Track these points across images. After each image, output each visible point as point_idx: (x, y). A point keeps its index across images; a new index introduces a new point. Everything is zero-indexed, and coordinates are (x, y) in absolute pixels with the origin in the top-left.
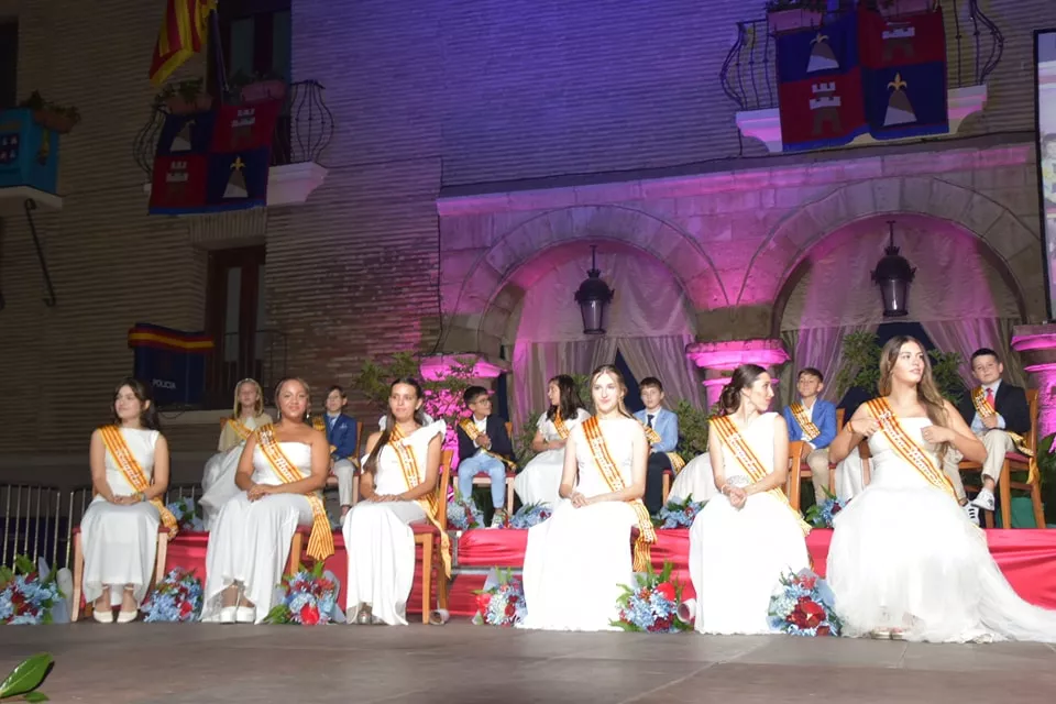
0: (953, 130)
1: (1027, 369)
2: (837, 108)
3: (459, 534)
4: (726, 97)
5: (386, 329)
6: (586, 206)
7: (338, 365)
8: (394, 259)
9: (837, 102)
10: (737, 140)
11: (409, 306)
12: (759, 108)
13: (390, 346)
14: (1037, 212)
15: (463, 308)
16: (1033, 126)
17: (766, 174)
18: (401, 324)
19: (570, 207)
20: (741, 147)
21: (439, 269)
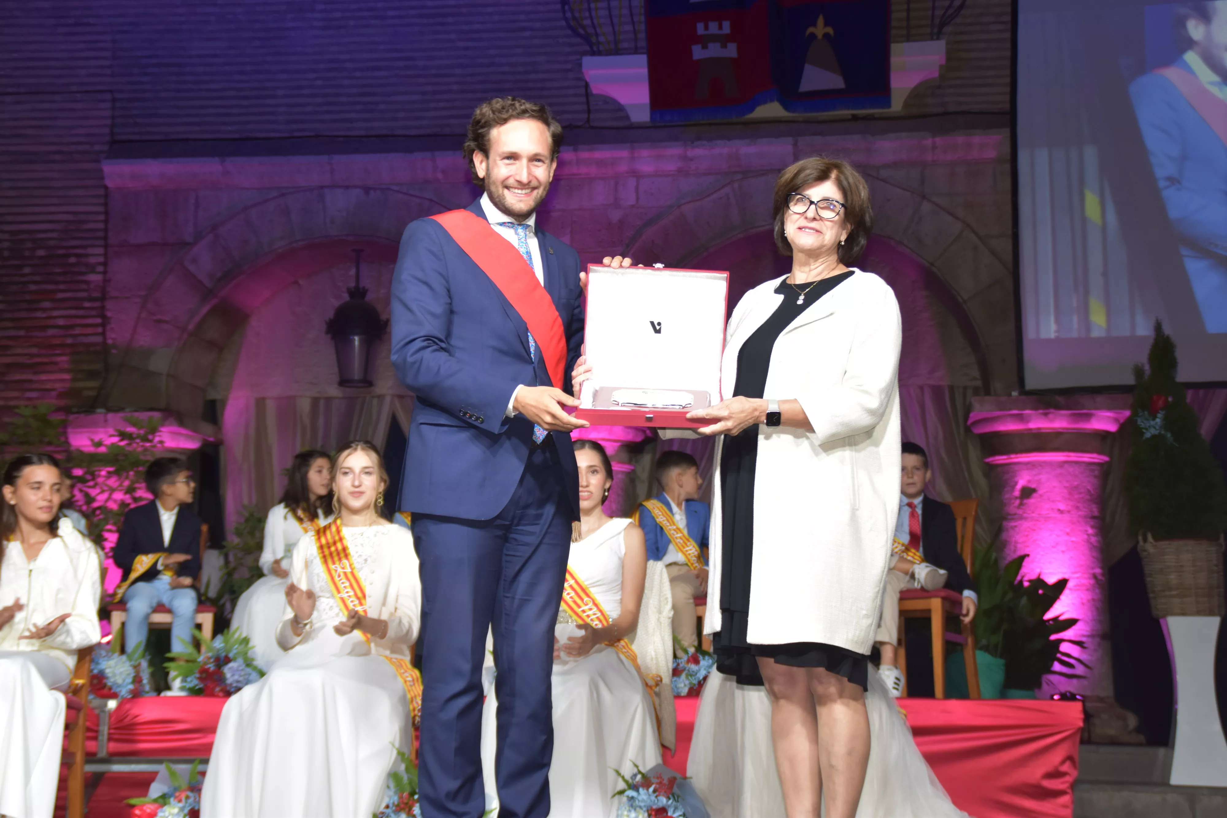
0: (897, 105)
1: (990, 460)
2: (732, 59)
3: (112, 704)
4: (569, 32)
5: (9, 366)
6: (347, 187)
8: (27, 253)
9: (732, 51)
10: (584, 99)
11: (51, 332)
12: (617, 52)
13: (15, 394)
14: (1010, 232)
15: (144, 339)
16: (1007, 106)
17: (626, 154)
18: (38, 360)
19: (322, 187)
20: (589, 111)
21: (105, 273)
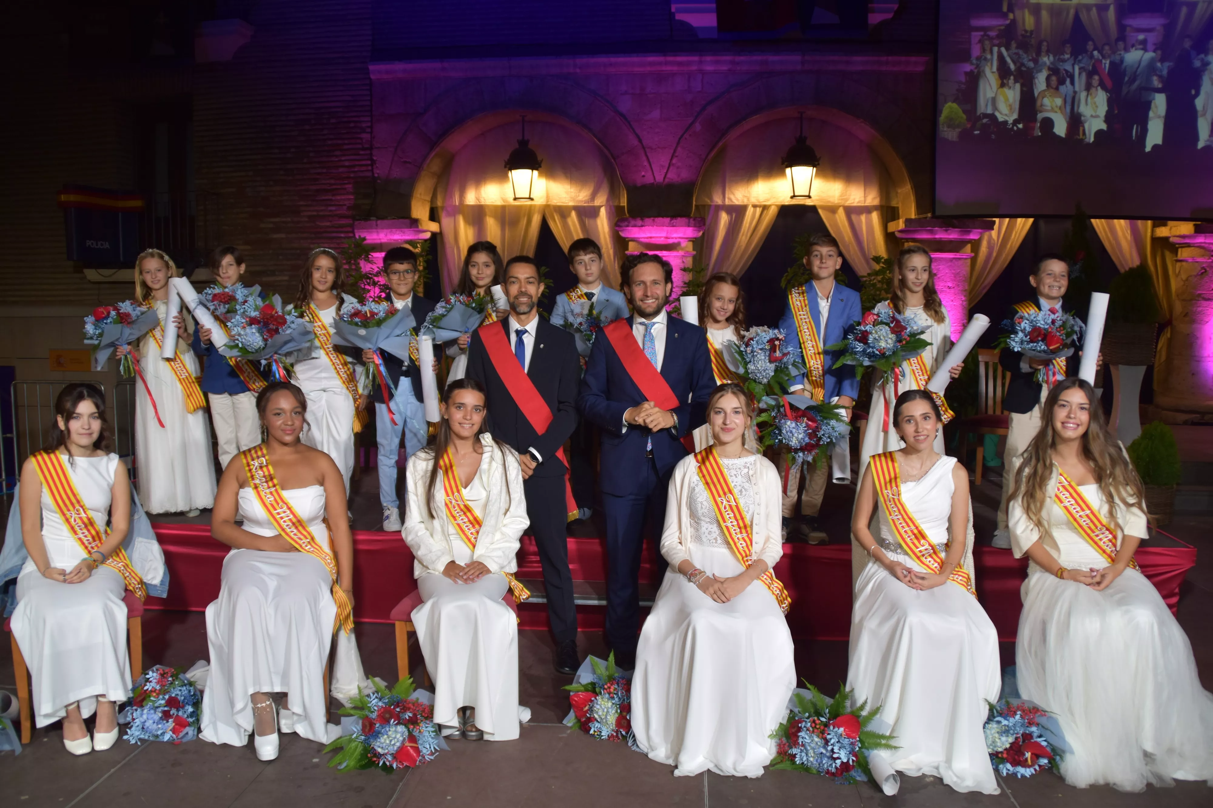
5: (318, 191)
6: (520, 77)
7: (271, 226)
8: (325, 121)
10: (669, 23)
11: (341, 170)
13: (323, 208)
15: (396, 173)
17: (696, 58)
18: (334, 187)
19: (503, 77)
20: (672, 30)
21: (371, 133)
